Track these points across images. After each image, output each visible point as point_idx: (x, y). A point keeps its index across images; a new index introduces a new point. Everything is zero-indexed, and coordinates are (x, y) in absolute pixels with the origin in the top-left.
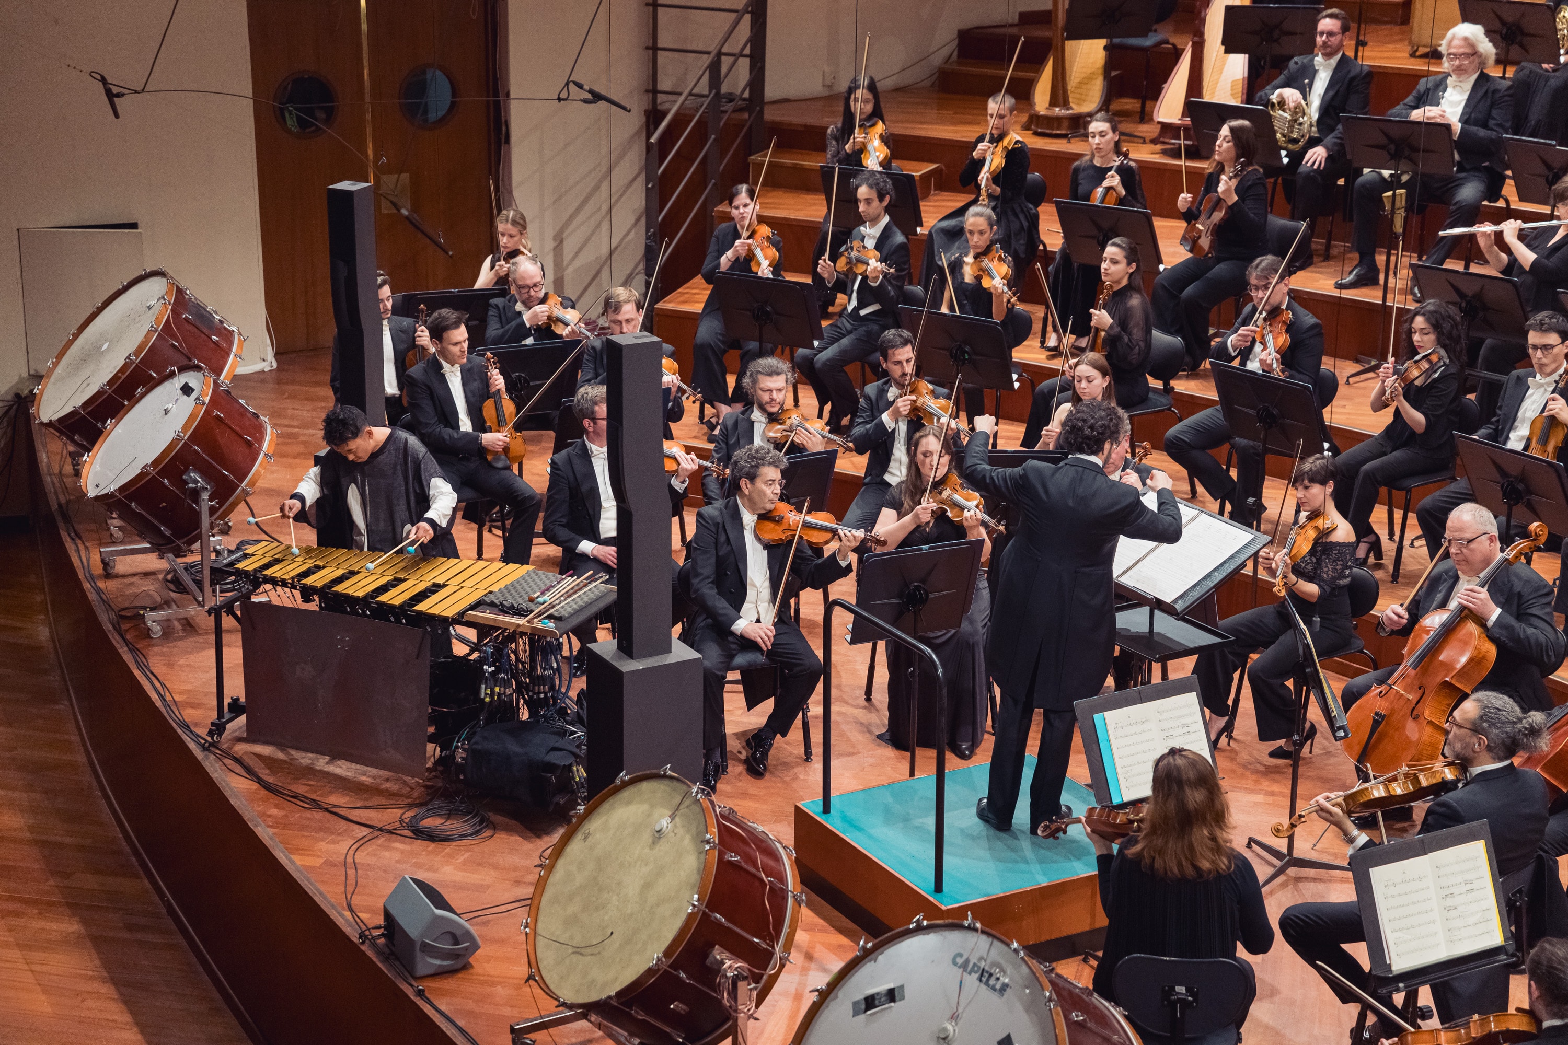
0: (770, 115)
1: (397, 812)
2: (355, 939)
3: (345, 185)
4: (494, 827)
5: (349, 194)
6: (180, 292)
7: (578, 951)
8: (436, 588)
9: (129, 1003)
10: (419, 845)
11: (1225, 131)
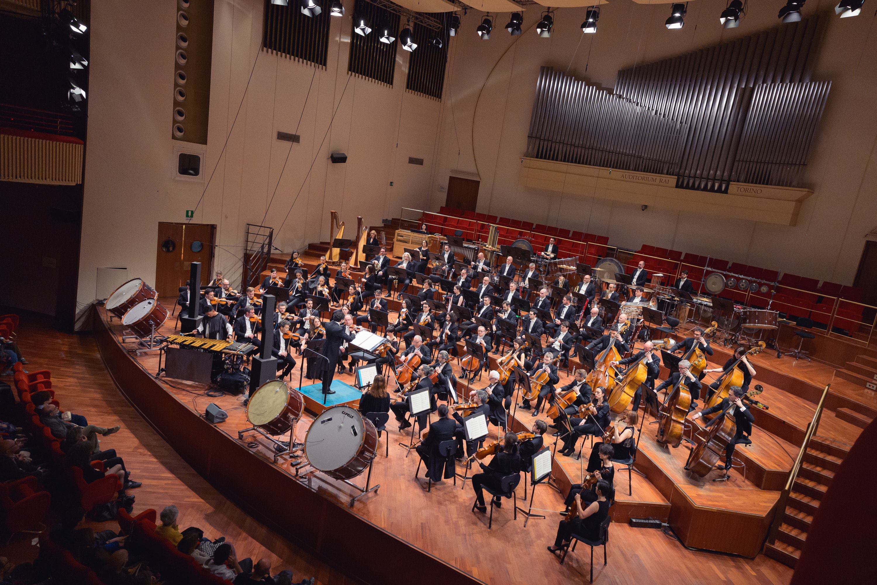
0: (271, 256)
1: (203, 391)
2: (199, 416)
3: (195, 263)
4: (226, 394)
5: (196, 265)
6: (144, 283)
7: (258, 415)
8: (214, 345)
9: (134, 433)
10: (209, 398)
11: (367, 267)
